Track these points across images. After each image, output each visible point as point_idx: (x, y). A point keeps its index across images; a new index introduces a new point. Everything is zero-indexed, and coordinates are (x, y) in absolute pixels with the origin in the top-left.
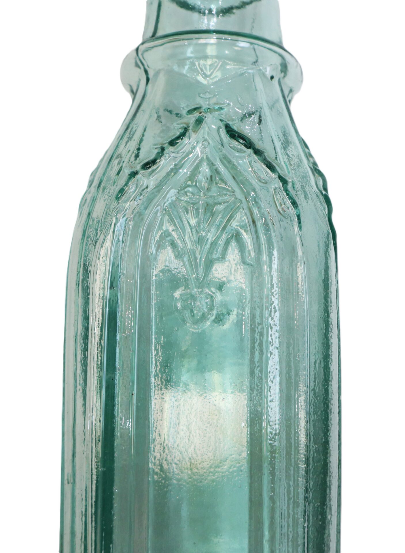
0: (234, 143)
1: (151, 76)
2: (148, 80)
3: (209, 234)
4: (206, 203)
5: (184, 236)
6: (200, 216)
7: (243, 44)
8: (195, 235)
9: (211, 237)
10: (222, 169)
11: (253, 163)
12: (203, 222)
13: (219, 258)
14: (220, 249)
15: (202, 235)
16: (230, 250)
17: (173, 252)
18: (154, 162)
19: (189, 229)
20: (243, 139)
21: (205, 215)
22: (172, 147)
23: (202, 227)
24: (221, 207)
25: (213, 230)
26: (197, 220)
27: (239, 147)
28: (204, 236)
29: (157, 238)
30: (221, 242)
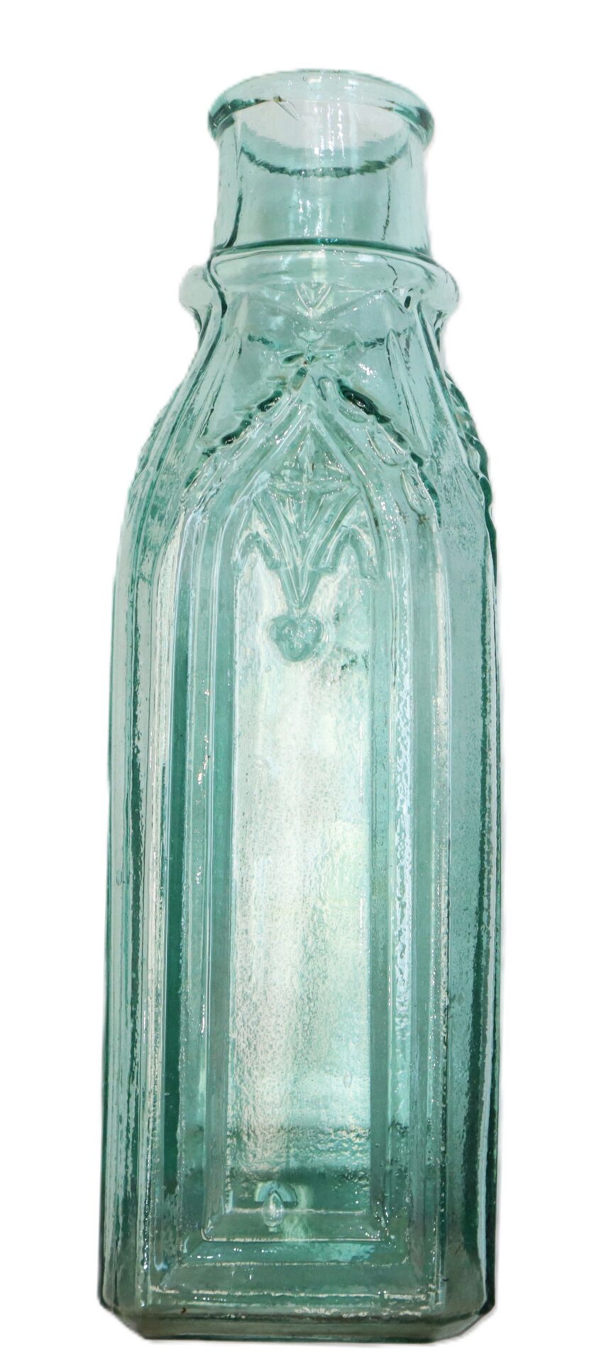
0: (350, 407)
1: (228, 302)
2: (224, 307)
3: (315, 535)
4: (311, 492)
5: (280, 538)
6: (301, 510)
7: (365, 257)
8: (295, 537)
9: (316, 541)
10: (332, 445)
11: (377, 435)
12: (306, 519)
13: (328, 568)
14: (329, 558)
15: (304, 537)
16: (343, 557)
17: (264, 560)
18: (236, 435)
19: (287, 529)
20: (363, 402)
21: (308, 508)
22: (262, 413)
23: (304, 525)
24: (331, 498)
25: (320, 529)
26: (297, 515)
27: (357, 413)
28: (308, 538)
29: (242, 541)
30: (332, 546)
